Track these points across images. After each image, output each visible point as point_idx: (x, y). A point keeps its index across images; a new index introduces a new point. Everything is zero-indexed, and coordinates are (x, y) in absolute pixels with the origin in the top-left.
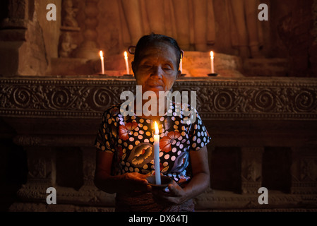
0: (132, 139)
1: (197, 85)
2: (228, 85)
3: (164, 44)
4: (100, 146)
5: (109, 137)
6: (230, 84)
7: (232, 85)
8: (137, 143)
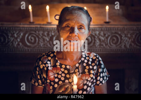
0: (57, 80)
1: (97, 30)
2: (118, 30)
3: (79, 12)
4: (35, 83)
5: (41, 77)
6: (119, 29)
7: (120, 30)
8: (60, 83)
